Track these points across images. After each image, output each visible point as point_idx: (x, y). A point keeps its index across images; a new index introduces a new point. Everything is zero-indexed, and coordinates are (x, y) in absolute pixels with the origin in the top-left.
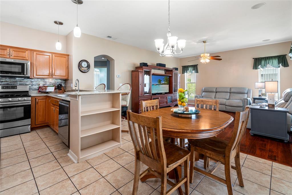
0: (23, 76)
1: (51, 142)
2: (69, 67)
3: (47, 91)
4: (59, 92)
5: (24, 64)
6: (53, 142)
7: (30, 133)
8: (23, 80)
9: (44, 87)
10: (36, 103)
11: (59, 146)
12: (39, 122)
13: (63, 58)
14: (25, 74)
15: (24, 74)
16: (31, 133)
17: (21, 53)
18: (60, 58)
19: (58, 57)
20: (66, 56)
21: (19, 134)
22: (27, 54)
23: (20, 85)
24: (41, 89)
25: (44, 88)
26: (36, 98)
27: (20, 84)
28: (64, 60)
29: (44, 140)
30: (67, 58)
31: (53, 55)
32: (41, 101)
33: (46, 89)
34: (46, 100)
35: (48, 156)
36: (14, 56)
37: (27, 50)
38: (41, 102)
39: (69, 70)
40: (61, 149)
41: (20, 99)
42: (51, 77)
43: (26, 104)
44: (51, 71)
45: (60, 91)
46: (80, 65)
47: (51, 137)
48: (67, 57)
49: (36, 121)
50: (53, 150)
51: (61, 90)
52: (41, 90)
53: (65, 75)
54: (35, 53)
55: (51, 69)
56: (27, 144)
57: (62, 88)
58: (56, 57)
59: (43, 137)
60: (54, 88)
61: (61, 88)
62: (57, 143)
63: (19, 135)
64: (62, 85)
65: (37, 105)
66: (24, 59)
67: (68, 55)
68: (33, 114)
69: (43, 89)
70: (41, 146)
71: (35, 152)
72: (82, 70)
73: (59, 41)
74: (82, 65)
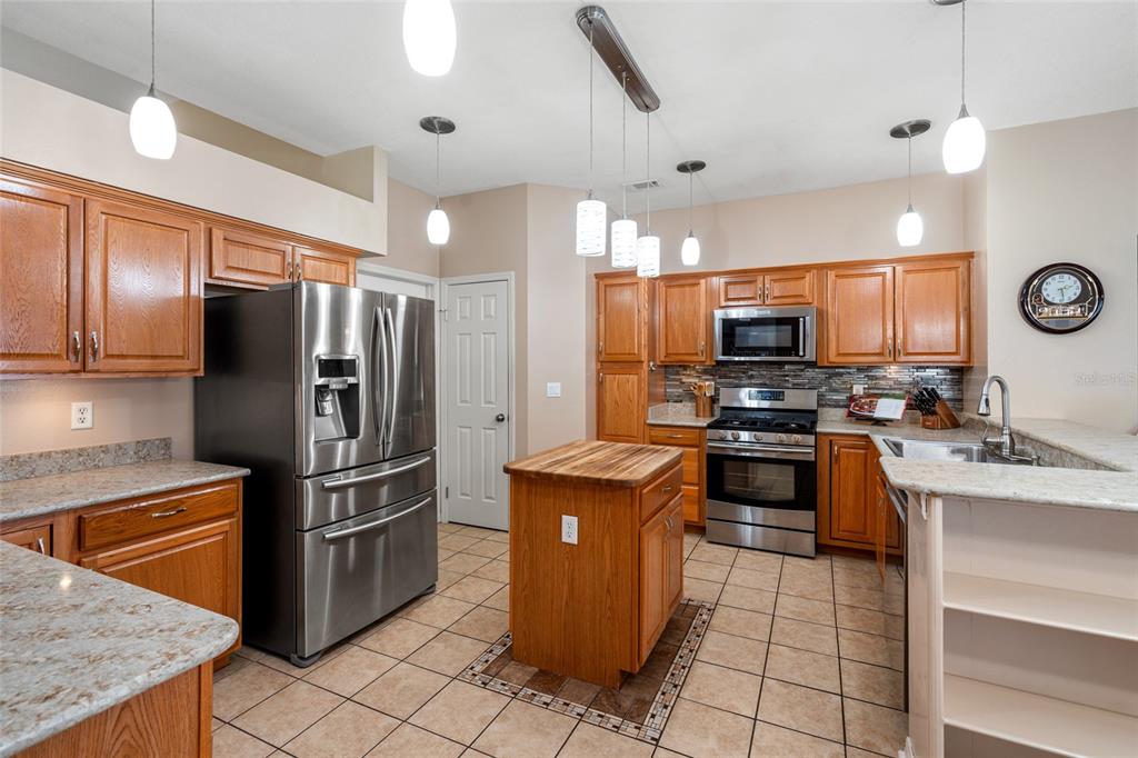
0: (797, 359)
1: (858, 640)
2: (974, 309)
3: (878, 414)
4: (924, 421)
5: (798, 318)
6: (868, 644)
7: (811, 561)
8: (802, 370)
9: (868, 400)
10: (834, 459)
11: (882, 678)
12: (844, 531)
13: (943, 273)
14: (801, 353)
15: (797, 355)
16: (815, 562)
17: (792, 283)
18: (927, 274)
19: (920, 275)
20: (958, 263)
21: (784, 554)
22: (806, 285)
23: (796, 387)
24: (856, 405)
25: (865, 403)
26: (831, 441)
27: (794, 384)
28: (947, 280)
29: (843, 614)
30: (960, 270)
31: (899, 269)
32: (848, 454)
33: (872, 406)
34: (866, 454)
35: (824, 704)
36: (775, 298)
37: (807, 268)
38: (847, 457)
39: (974, 322)
40: (883, 703)
41: (783, 436)
42: (891, 359)
43: (801, 458)
44: (890, 333)
45: (930, 417)
46: (1029, 297)
47: (868, 613)
48: (962, 266)
49: (835, 526)
50: (851, 687)
51: (934, 413)
52: (856, 410)
53: (954, 350)
54: (831, 274)
55: (892, 327)
56: (788, 604)
57: (938, 408)
58: (910, 276)
59: (843, 598)
60: (902, 404)
61: (934, 406)
62: (880, 659)
63: (781, 556)
64: (936, 393)
65: (835, 467)
66: (801, 300)
67: (970, 255)
68: (822, 498)
69: (862, 408)
70: (822, 640)
71: (795, 655)
72: (1043, 322)
73: (910, 209)
74: (1044, 293)
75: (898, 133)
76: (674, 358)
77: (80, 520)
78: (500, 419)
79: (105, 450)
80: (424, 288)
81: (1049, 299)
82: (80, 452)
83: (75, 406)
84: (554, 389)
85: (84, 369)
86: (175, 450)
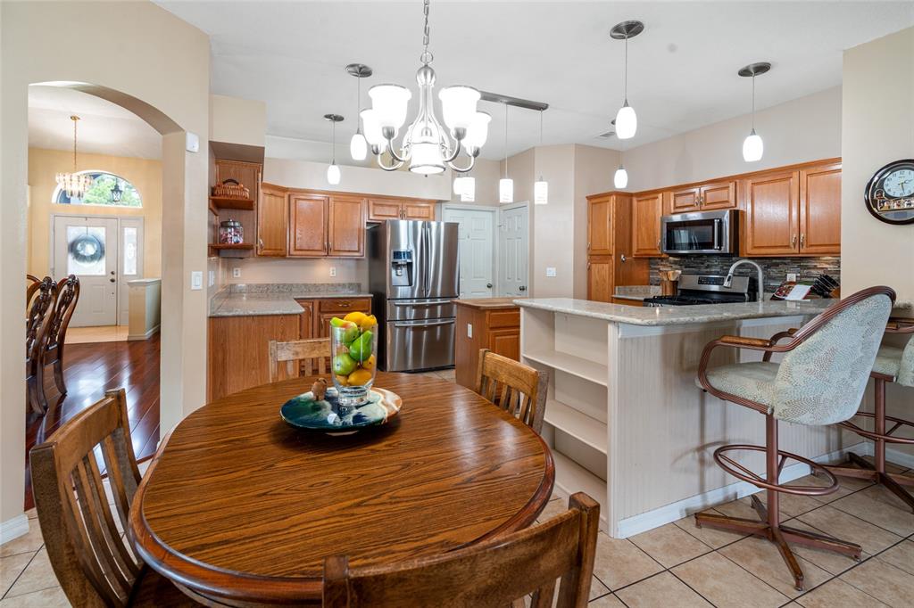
5: (713, 220)
9: (788, 286)
14: (716, 247)
17: (721, 192)
18: (827, 176)
19: (822, 177)
22: (731, 192)
25: (785, 289)
31: (803, 173)
36: (708, 204)
37: (731, 179)
42: (796, 250)
44: (795, 229)
54: (749, 183)
55: (796, 223)
57: (833, 293)
58: (813, 179)
60: (808, 288)
69: (781, 292)
72: (883, 215)
73: (753, 133)
74: (886, 188)
75: (745, 73)
76: (642, 252)
77: (320, 303)
78: (522, 289)
79: (339, 285)
80: (490, 213)
81: (891, 194)
82: (332, 285)
83: (331, 269)
84: (551, 272)
85: (328, 255)
86: (362, 288)
